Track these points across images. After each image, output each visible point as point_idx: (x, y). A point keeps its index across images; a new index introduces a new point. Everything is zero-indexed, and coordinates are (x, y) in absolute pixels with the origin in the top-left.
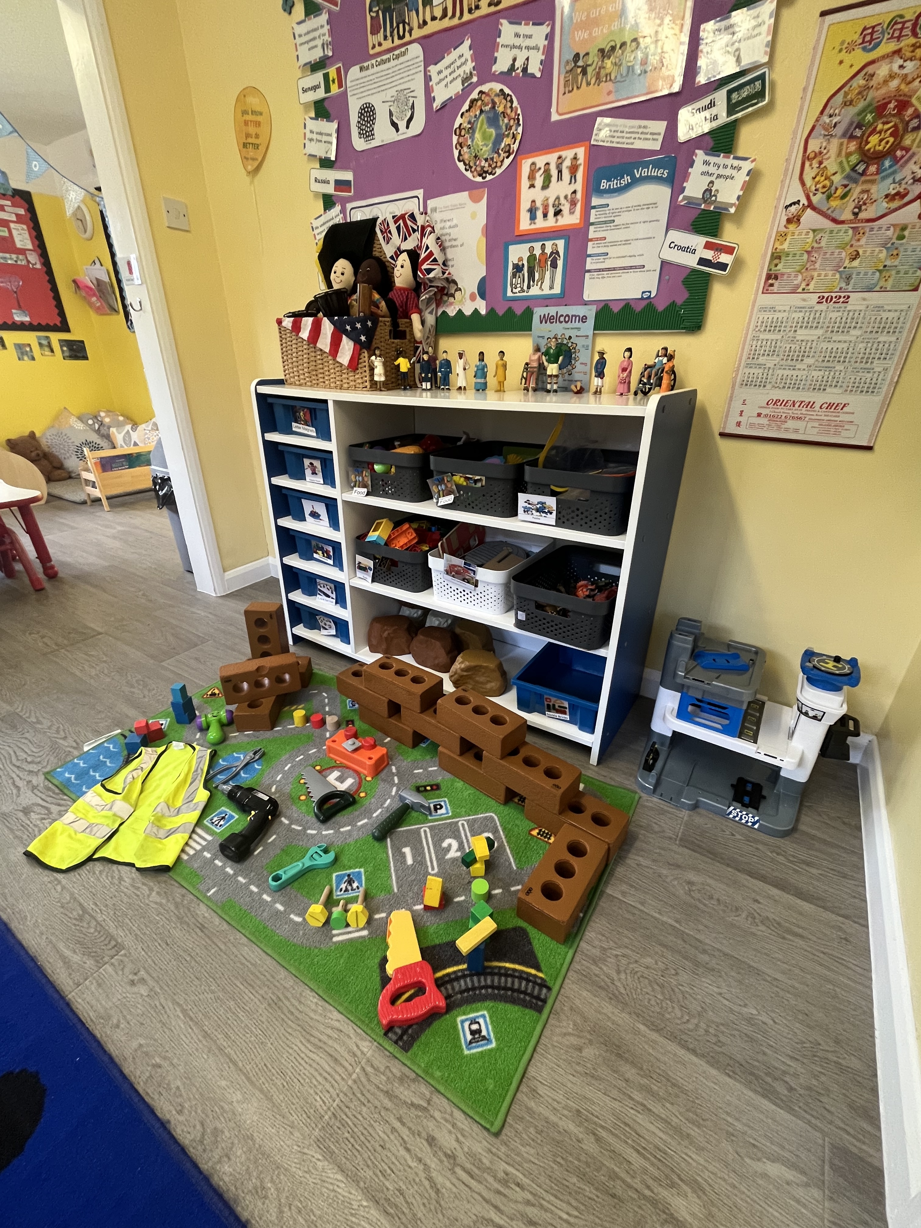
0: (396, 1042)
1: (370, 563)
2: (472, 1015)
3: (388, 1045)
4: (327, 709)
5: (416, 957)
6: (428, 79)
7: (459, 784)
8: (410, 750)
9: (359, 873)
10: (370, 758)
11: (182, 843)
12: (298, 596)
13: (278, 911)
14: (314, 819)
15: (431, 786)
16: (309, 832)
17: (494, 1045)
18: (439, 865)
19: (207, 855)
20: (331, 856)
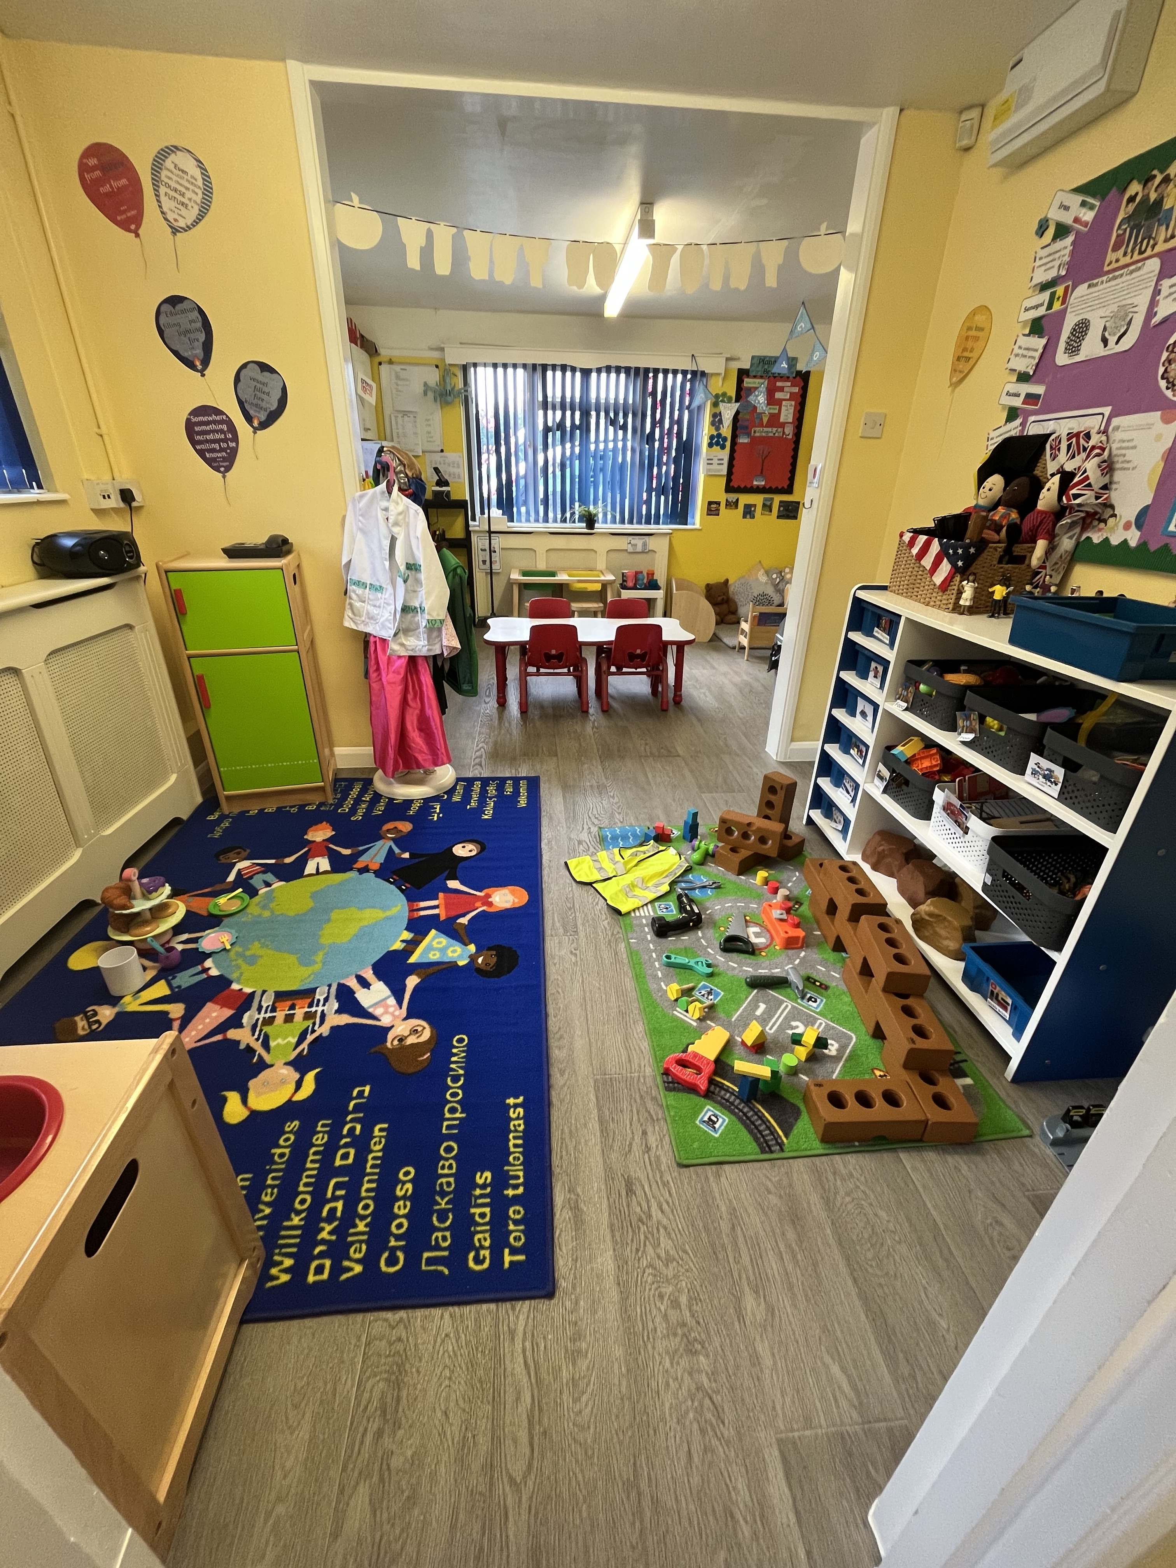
0: (664, 1082)
1: (886, 774)
2: (718, 1113)
3: (659, 1079)
4: (790, 885)
5: (712, 1057)
6: (1157, 292)
7: (847, 999)
8: (830, 951)
9: (719, 994)
10: (786, 932)
11: (636, 906)
12: (825, 784)
13: (656, 975)
14: (718, 945)
15: (821, 984)
16: (709, 950)
17: (717, 1136)
18: (777, 1031)
19: (644, 921)
20: (710, 970)
